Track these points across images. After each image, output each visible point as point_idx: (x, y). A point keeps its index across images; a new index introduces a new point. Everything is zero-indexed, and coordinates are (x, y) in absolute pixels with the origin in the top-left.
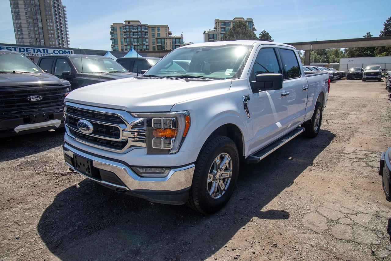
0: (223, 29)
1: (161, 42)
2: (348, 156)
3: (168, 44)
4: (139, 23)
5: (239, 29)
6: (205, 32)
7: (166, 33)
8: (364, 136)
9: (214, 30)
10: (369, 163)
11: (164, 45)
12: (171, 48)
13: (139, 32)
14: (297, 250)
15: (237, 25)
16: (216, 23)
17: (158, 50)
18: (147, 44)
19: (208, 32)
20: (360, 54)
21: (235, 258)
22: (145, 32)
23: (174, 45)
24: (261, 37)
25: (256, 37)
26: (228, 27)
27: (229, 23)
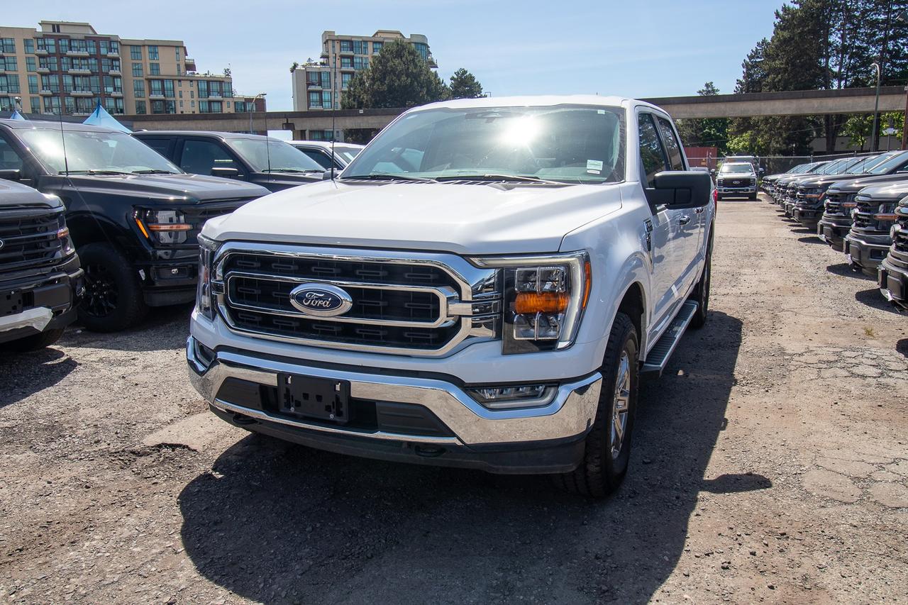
0: (346, 60)
1: (163, 90)
2: (802, 359)
3: (187, 96)
4: (91, 32)
5: (397, 61)
6: (295, 66)
7: (178, 65)
8: (803, 319)
9: (322, 60)
10: (851, 369)
11: (172, 99)
12: (194, 109)
13: (91, 57)
14: (832, 538)
15: (392, 53)
16: (325, 43)
17: (155, 112)
18: (119, 94)
19: (303, 66)
20: (694, 134)
21: (723, 568)
22: (109, 58)
23: (205, 99)
24: (455, 87)
25: (443, 85)
26: (361, 55)
27: (363, 46)
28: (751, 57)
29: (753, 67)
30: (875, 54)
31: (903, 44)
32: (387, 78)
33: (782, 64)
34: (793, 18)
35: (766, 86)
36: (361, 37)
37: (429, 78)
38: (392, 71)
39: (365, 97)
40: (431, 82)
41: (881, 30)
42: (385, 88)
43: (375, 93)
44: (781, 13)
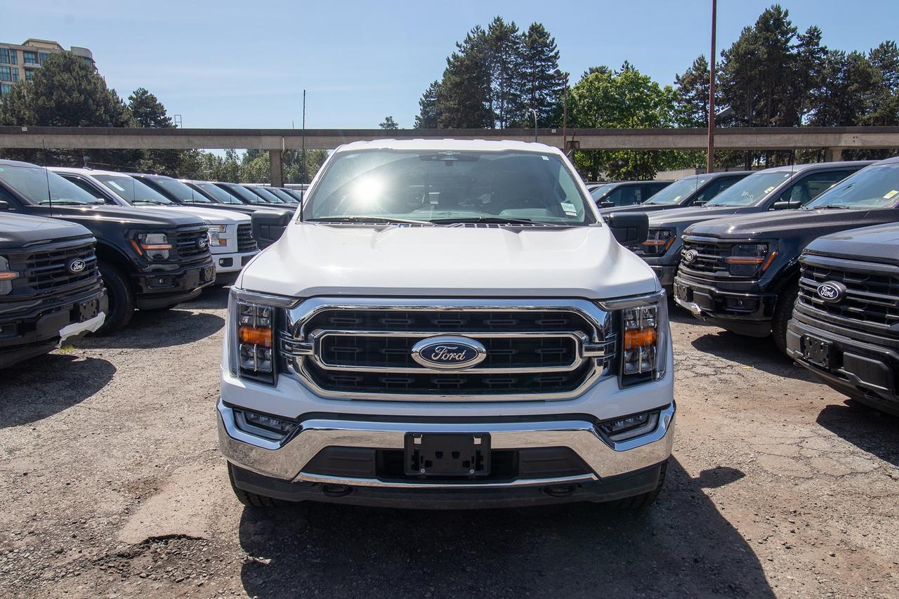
5: (66, 76)
24: (135, 107)
25: (122, 104)
26: (8, 65)
27: (11, 54)
28: (426, 97)
29: (428, 105)
30: (526, 101)
31: (547, 94)
32: (55, 93)
33: (455, 104)
34: (462, 65)
35: (441, 122)
36: (7, 45)
37: (106, 96)
38: (60, 85)
39: (27, 114)
40: (108, 101)
41: (529, 81)
42: (53, 104)
43: (39, 110)
44: (452, 60)
